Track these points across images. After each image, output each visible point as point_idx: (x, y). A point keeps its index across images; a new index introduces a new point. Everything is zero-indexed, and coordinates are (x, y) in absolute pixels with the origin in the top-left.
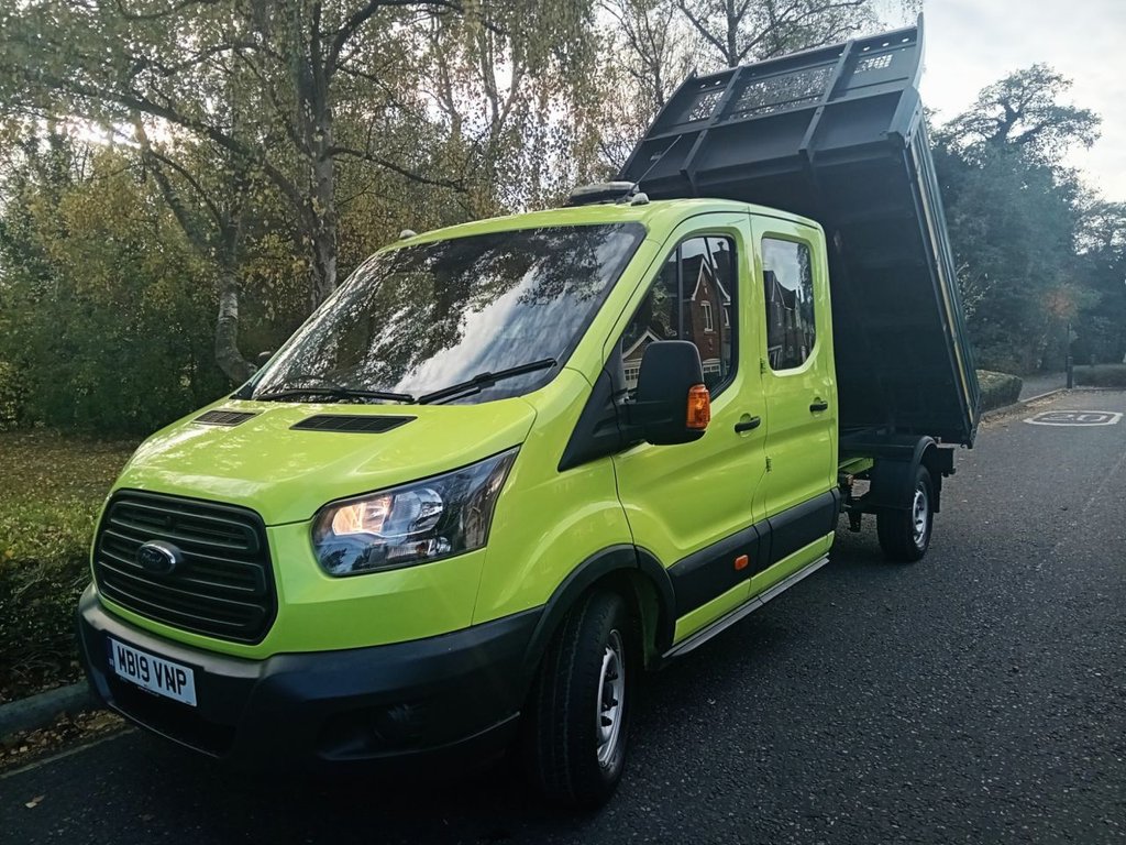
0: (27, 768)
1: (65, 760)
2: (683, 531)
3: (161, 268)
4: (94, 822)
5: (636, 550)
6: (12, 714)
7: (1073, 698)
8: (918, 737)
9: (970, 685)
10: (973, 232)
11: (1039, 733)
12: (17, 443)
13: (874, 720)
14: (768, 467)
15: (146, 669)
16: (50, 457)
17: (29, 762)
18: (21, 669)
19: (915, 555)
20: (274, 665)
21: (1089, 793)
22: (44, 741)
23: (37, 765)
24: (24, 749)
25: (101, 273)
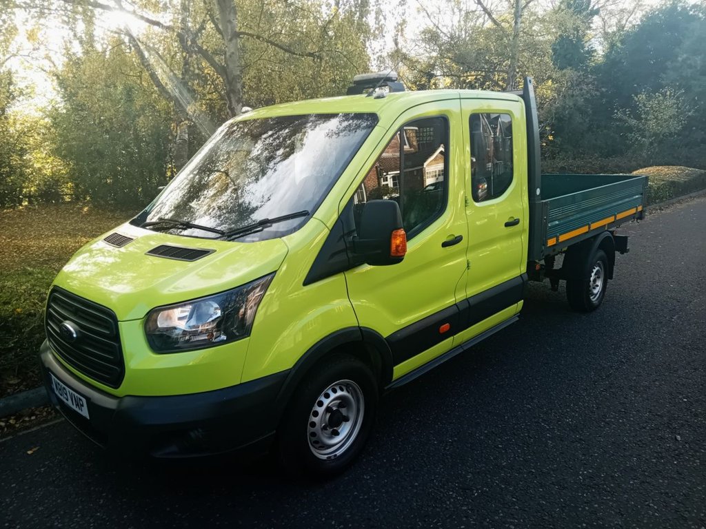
0: (33, 430)
1: (54, 425)
2: (400, 313)
3: (143, 109)
4: (61, 465)
5: (361, 330)
6: (27, 398)
7: (661, 416)
8: (550, 438)
9: (597, 404)
10: (690, 67)
11: (630, 441)
12: (71, 211)
13: (526, 425)
14: (468, 266)
15: (66, 394)
16: (89, 222)
17: (35, 425)
18: (33, 372)
19: (590, 308)
20: (127, 402)
21: (646, 484)
22: (45, 414)
23: (39, 428)
24: (33, 418)
25: (110, 110)
